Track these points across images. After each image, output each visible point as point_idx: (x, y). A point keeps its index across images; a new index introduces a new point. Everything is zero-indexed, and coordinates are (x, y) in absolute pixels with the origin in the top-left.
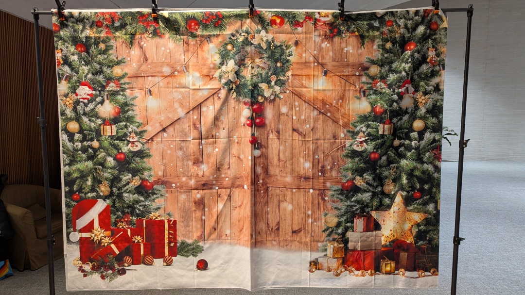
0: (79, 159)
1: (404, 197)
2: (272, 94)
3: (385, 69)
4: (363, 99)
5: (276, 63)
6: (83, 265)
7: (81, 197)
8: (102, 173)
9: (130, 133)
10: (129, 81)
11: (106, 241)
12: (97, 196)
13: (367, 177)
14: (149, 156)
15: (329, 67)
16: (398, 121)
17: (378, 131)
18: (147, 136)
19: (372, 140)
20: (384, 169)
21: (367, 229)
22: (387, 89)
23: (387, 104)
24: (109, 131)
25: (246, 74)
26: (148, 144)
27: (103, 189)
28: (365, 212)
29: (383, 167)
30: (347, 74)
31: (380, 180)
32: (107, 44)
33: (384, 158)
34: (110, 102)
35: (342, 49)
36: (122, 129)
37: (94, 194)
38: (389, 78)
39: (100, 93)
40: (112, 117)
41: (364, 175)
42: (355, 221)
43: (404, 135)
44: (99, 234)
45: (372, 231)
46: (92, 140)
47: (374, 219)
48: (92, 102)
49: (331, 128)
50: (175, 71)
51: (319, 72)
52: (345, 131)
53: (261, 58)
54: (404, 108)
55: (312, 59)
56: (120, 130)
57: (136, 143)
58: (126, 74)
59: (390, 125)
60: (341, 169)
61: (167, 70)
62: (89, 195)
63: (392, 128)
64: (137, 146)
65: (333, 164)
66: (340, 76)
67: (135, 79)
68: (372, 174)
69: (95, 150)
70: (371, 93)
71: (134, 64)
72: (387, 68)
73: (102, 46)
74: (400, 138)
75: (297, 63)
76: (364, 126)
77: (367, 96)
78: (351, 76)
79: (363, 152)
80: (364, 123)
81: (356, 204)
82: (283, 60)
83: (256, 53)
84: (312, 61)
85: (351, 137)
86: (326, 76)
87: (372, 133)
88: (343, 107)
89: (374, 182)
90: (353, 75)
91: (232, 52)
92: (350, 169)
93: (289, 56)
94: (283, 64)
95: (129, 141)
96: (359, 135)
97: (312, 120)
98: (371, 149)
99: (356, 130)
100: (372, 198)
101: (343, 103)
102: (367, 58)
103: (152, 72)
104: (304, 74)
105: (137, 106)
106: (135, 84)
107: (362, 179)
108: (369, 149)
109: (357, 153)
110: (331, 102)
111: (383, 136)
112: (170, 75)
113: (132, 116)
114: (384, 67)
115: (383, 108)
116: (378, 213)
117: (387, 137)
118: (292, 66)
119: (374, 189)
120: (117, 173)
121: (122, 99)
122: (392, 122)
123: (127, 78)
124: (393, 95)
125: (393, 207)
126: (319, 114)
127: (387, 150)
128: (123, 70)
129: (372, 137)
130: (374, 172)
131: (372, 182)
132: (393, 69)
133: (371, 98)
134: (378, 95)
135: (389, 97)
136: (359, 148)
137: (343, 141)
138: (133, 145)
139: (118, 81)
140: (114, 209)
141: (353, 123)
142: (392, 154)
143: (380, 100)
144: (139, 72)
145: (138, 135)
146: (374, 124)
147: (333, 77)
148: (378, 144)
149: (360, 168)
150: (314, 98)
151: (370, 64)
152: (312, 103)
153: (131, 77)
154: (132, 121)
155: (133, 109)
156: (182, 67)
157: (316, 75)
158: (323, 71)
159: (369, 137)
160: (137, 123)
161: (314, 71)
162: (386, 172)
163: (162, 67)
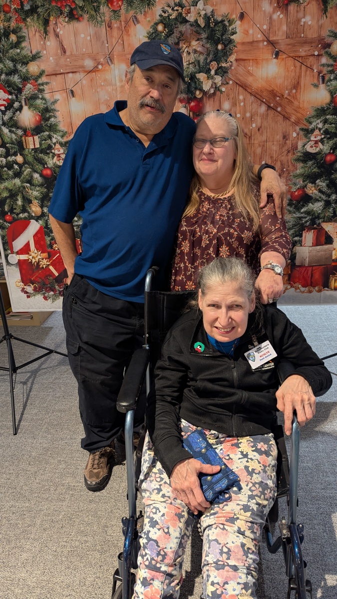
0: (5, 177)
2: (212, 87)
4: (322, 86)
5: (217, 45)
6: (25, 287)
7: (14, 218)
8: (30, 191)
9: (55, 144)
10: (47, 81)
11: (44, 263)
12: (29, 216)
13: (320, 183)
15: (282, 47)
19: (329, 138)
21: (317, 243)
24: (33, 143)
27: (34, 209)
28: (315, 224)
30: (303, 54)
31: (335, 186)
32: (19, 34)
34: (29, 108)
35: (299, 21)
36: (45, 140)
37: (26, 214)
39: (17, 97)
40: (33, 126)
41: (317, 181)
42: (304, 234)
44: (36, 256)
45: (323, 245)
46: (15, 154)
47: (326, 231)
48: (9, 110)
49: (281, 126)
50: (98, 64)
51: (267, 54)
52: (298, 128)
53: (198, 40)
55: (260, 36)
56: (43, 142)
57: (62, 156)
58: (43, 72)
60: (291, 176)
61: (89, 64)
62: (21, 215)
65: (282, 170)
66: (294, 58)
67: (54, 77)
68: (326, 180)
69: (21, 166)
70: (332, 78)
71: (51, 58)
73: (13, 38)
75: (243, 43)
76: (321, 122)
77: (327, 82)
78: (308, 57)
79: (318, 154)
80: (320, 118)
81: (306, 216)
82: (226, 41)
83: (192, 33)
84: (261, 39)
85: (305, 136)
86: (277, 59)
87: (330, 130)
88: (297, 98)
89: (328, 189)
90: (310, 56)
91: (163, 34)
92: (301, 175)
93: (233, 35)
94: (225, 46)
95: (54, 153)
96: (314, 133)
97: (259, 118)
98: (327, 150)
99: (311, 127)
100: (324, 208)
101: (297, 94)
102: (329, 31)
103: (73, 67)
104: (251, 58)
105: (59, 111)
106: (54, 83)
107: (315, 187)
108: (325, 150)
109: (310, 156)
110: (282, 93)
112: (92, 70)
113: (55, 124)
116: (331, 224)
118: (236, 48)
119: (327, 197)
120: (46, 191)
121: (41, 104)
123: (45, 77)
126: (268, 110)
128: (39, 67)
129: (330, 135)
130: (329, 178)
131: (325, 189)
133: (332, 85)
136: (313, 149)
137: (294, 141)
138: (59, 159)
139: (35, 81)
140: (47, 230)
141: (308, 118)
144: (57, 69)
145: (64, 147)
146: (333, 118)
147: (286, 59)
148: (336, 143)
149: (313, 173)
150: (262, 89)
151: (332, 39)
152: (259, 95)
153: (50, 75)
154: (56, 130)
155: (55, 115)
156: (106, 58)
157: (264, 58)
158: (274, 52)
159: (325, 135)
160: (61, 132)
161: (262, 53)
163: (83, 60)
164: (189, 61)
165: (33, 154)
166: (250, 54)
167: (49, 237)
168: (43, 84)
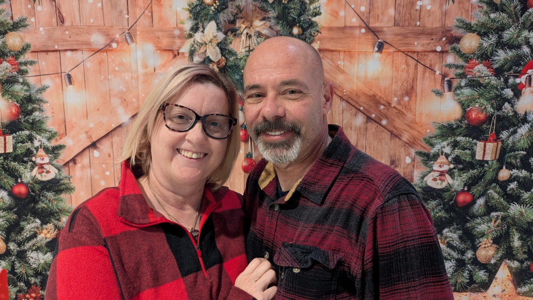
1: (514, 270)
3: (491, 42)
4: (448, 95)
5: (291, 28)
9: (37, 149)
10: (33, 60)
13: (450, 234)
14: (69, 189)
15: (389, 38)
16: (509, 137)
17: (473, 155)
18: (65, 156)
19: (461, 170)
20: (479, 220)
22: (493, 78)
23: (492, 105)
24: (3, 144)
25: (238, 48)
26: (67, 168)
29: (477, 217)
30: (419, 48)
31: (470, 238)
33: (481, 201)
34: (3, 95)
35: (413, 3)
36: (23, 142)
38: (496, 58)
40: (6, 121)
43: (518, 160)
49: (387, 146)
50: (113, 41)
51: (366, 44)
52: (413, 152)
53: (264, 19)
54: (521, 112)
55: (355, 21)
56: (20, 145)
57: (46, 167)
58: (28, 46)
59: (496, 144)
61: (98, 40)
63: (499, 148)
64: (48, 172)
66: (407, 53)
67: (43, 54)
68: (459, 229)
70: (463, 84)
71: (41, 29)
72: (493, 39)
74: (510, 166)
75: (330, 29)
76: (448, 145)
77: (456, 89)
78: (427, 53)
79: (446, 192)
80: (447, 139)
82: (304, 23)
83: (255, 10)
84: (357, 24)
85: (424, 163)
86: (381, 52)
87: (463, 158)
88: (410, 109)
89: (461, 244)
90: (430, 52)
91: (213, 8)
93: (315, 16)
94: (304, 30)
95: (34, 162)
96: (438, 160)
97: (353, 132)
98: (458, 185)
99: (432, 151)
100: (455, 271)
101: (411, 103)
102: (458, 20)
103: (73, 43)
104: (342, 49)
105: (47, 102)
106: (43, 63)
107: (441, 239)
108: (456, 185)
109: (432, 192)
110: (388, 100)
111: (482, 163)
112: (103, 49)
113: (39, 120)
114: (488, 37)
115: (484, 113)
116: (466, 295)
117: (489, 166)
118: (319, 34)
119: (459, 255)
120: (15, 217)
121: (21, 90)
122: (500, 138)
123: (30, 54)
124: (505, 88)
125: (492, 285)
126: (367, 122)
127: (486, 187)
128: (22, 39)
129: (462, 164)
130: (463, 226)
131: (457, 243)
132: (505, 42)
133: (463, 94)
134: (476, 88)
135: (497, 92)
136: (438, 184)
137: (408, 169)
138: (41, 170)
139: (15, 58)
140: (13, 276)
141: (428, 138)
142: (496, 194)
143: (479, 98)
144: (49, 43)
145: (50, 154)
146: (467, 140)
147: (394, 55)
148: (472, 178)
149: (437, 218)
150: (358, 93)
151: (462, 31)
152: (354, 101)
153: (37, 52)
154: (40, 128)
155: (41, 108)
156: (124, 34)
157: (362, 50)
158: (376, 44)
159: (456, 164)
160: (48, 133)
161: (359, 43)
162: (483, 225)
163: (89, 34)
164: (249, 47)
166: (341, 43)
167: (15, 287)
168: (26, 63)
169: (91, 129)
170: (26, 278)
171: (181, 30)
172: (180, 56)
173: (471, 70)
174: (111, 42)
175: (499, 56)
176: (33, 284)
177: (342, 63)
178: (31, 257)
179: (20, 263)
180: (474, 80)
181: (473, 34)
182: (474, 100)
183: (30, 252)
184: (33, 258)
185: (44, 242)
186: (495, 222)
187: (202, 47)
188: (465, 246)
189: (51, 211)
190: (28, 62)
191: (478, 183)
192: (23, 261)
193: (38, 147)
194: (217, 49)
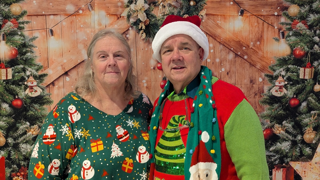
3: (305, 9)
4: (282, 41)
5: (189, 2)
9: (28, 77)
10: (28, 21)
13: (287, 124)
14: (49, 102)
15: (247, 7)
16: (319, 65)
17: (298, 76)
18: (47, 81)
19: (291, 85)
20: (304, 116)
22: (308, 30)
23: (308, 46)
24: (4, 75)
25: (157, 13)
26: (48, 89)
28: (284, 162)
29: (302, 114)
30: (265, 13)
31: (299, 127)
33: (304, 104)
34: (6, 43)
36: (19, 72)
38: (309, 19)
40: (8, 59)
41: (283, 123)
42: (274, 172)
47: (294, 170)
49: (248, 72)
50: (80, 9)
51: (233, 11)
52: (263, 75)
56: (17, 74)
57: (34, 88)
58: (25, 12)
59: (311, 69)
61: (70, 8)
63: (313, 71)
64: (36, 91)
66: (258, 16)
67: (35, 17)
68: (292, 121)
70: (291, 34)
71: (34, 2)
72: (307, 8)
75: (212, 2)
76: (283, 70)
77: (287, 37)
78: (269, 16)
79: (283, 98)
80: (283, 67)
81: (275, 154)
85: (270, 81)
86: (243, 16)
87: (292, 78)
88: (261, 49)
89: (294, 131)
90: (271, 15)
92: (269, 116)
94: (197, 3)
95: (26, 85)
96: (278, 80)
97: (227, 63)
98: (290, 94)
99: (275, 74)
100: (291, 148)
101: (261, 45)
103: (54, 10)
104: (219, 14)
105: (36, 47)
106: (35, 23)
107: (281, 127)
108: (289, 94)
109: (276, 99)
110: (248, 44)
111: (304, 80)
112: (73, 14)
113: (31, 58)
114: (304, 6)
115: (303, 51)
116: (299, 163)
117: (308, 82)
118: (206, 5)
119: (293, 138)
120: (13, 121)
121: (20, 39)
122: (313, 66)
123: (26, 17)
124: (314, 36)
125: (314, 157)
126: (235, 57)
127: (307, 95)
128: (21, 8)
129: (292, 81)
130: (294, 119)
131: (292, 130)
132: (314, 9)
133: (291, 40)
134: (298, 36)
135: (310, 39)
136: (278, 93)
137: (261, 85)
138: (31, 90)
139: (16, 20)
140: (9, 161)
141: (272, 66)
142: (313, 100)
143: (300, 42)
144: (39, 10)
145: (38, 80)
146: (294, 67)
147: (250, 17)
148: (298, 89)
149: (279, 115)
150: (230, 40)
151: (289, 4)
152: (227, 44)
153: (31, 16)
154: (31, 63)
155: (32, 50)
156: (88, 5)
157: (231, 15)
158: (239, 11)
159: (288, 81)
160: (36, 66)
161: (229, 11)
162: (306, 119)
163: (66, 5)
164: (164, 13)
165: (4, 85)
166: (219, 11)
167: (10, 168)
168: (24, 23)
169: (65, 63)
170: (18, 162)
171: (122, 2)
172: (121, 18)
173: (295, 26)
174: (78, 10)
175: (311, 18)
176: (23, 166)
177: (220, 22)
178: (22, 148)
179: (15, 151)
180: (297, 32)
181: (295, 5)
182: (297, 44)
183: (21, 144)
184: (23, 148)
185: (32, 137)
186: (314, 117)
187: (135, 13)
188: (296, 132)
189: (36, 117)
190: (25, 22)
191: (302, 93)
192: (17, 150)
193: (29, 75)
194: (144, 14)
